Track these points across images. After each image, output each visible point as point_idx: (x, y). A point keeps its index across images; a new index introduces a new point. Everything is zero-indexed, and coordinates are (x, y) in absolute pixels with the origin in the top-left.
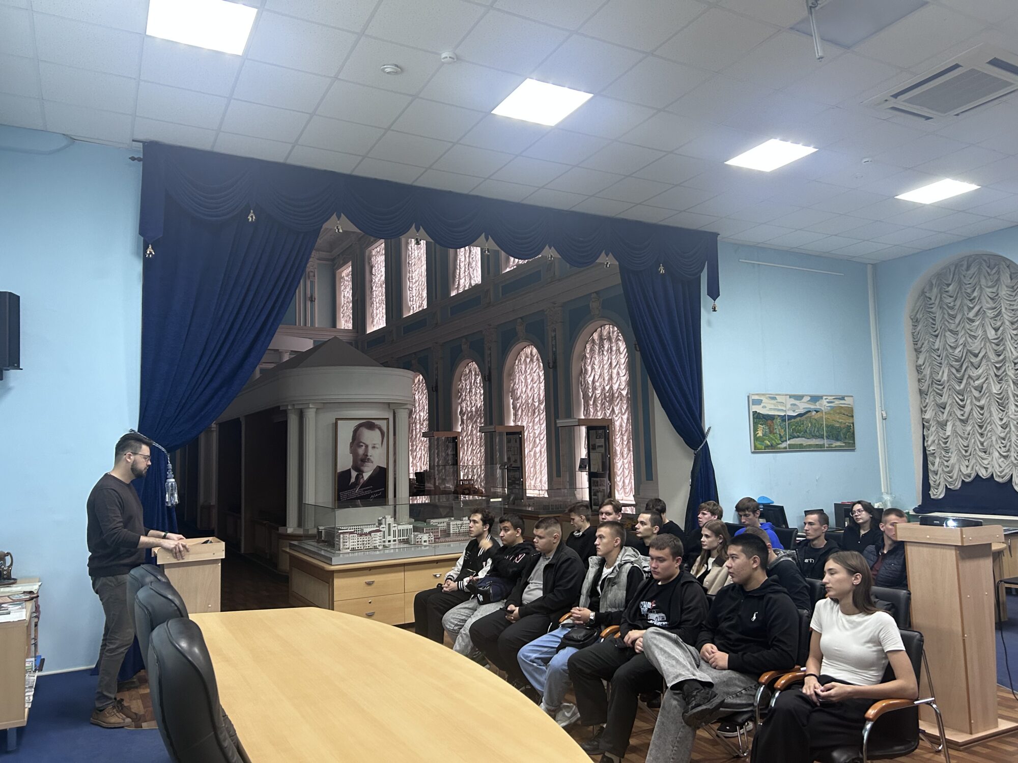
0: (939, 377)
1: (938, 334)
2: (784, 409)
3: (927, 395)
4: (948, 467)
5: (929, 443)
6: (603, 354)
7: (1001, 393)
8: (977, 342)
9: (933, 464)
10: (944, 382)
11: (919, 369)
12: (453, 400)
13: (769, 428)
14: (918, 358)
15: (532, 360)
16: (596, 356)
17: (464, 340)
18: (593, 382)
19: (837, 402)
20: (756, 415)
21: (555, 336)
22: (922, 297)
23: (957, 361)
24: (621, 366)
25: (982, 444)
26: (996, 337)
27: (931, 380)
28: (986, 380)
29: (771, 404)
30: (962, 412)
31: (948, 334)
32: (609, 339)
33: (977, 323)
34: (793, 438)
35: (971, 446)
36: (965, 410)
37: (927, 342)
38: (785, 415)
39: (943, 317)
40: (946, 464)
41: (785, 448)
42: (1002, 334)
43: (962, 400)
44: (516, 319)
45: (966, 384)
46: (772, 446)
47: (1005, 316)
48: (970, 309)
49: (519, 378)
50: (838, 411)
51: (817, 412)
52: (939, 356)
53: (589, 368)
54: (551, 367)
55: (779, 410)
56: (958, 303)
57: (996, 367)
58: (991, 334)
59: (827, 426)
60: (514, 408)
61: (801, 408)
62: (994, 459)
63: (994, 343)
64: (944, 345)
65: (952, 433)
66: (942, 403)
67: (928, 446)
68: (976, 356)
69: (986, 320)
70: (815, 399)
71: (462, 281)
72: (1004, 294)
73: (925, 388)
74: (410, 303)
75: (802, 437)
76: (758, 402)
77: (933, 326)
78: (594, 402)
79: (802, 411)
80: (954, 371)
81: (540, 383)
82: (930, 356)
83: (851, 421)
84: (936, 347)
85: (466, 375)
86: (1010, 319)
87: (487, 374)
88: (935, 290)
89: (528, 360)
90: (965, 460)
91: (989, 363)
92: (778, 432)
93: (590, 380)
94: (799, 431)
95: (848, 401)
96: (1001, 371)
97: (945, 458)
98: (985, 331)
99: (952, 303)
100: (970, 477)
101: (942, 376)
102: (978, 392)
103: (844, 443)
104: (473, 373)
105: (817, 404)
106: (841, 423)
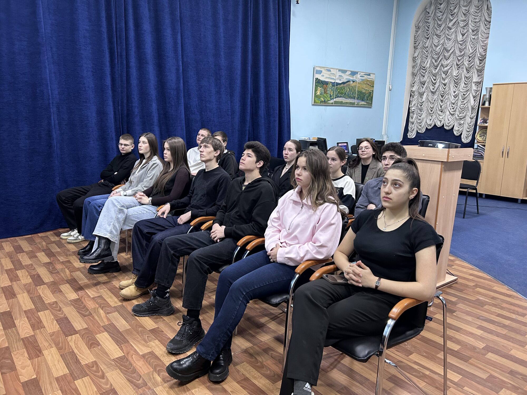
0: (425, 65)
1: (429, 37)
2: (335, 78)
3: (416, 76)
4: (420, 120)
5: (412, 105)
7: (458, 76)
8: (450, 43)
9: (412, 118)
10: (427, 68)
11: (414, 59)
13: (324, 90)
14: (415, 53)
19: (366, 77)
20: (317, 80)
22: (424, 12)
23: (436, 54)
25: (441, 107)
26: (462, 40)
27: (420, 67)
28: (451, 67)
29: (327, 74)
31: (435, 37)
33: (453, 30)
34: (338, 97)
35: (434, 108)
36: (435, 86)
37: (422, 42)
38: (335, 82)
39: (434, 26)
40: (419, 118)
41: (332, 103)
42: (466, 38)
43: (435, 80)
45: (439, 69)
46: (324, 102)
47: (470, 26)
48: (451, 20)
50: (365, 83)
52: (427, 52)
55: (331, 79)
56: (444, 16)
57: (458, 59)
58: (460, 38)
59: (358, 92)
61: (345, 78)
62: (446, 115)
63: (459, 43)
64: (431, 45)
65: (426, 100)
66: (423, 81)
67: (411, 107)
68: (448, 51)
69: (459, 28)
70: (353, 73)
72: (473, 11)
73: (415, 72)
75: (343, 97)
76: (320, 72)
77: (427, 32)
79: (345, 81)
80: (434, 61)
82: (422, 51)
83: (372, 90)
84: (427, 46)
86: (473, 28)
88: (433, 7)
90: (430, 116)
91: (455, 57)
92: (329, 93)
94: (342, 93)
95: (372, 77)
96: (460, 62)
97: (419, 115)
98: (456, 36)
99: (441, 17)
100: (431, 126)
101: (426, 65)
102: (445, 75)
103: (367, 103)
105: (354, 77)
106: (366, 90)
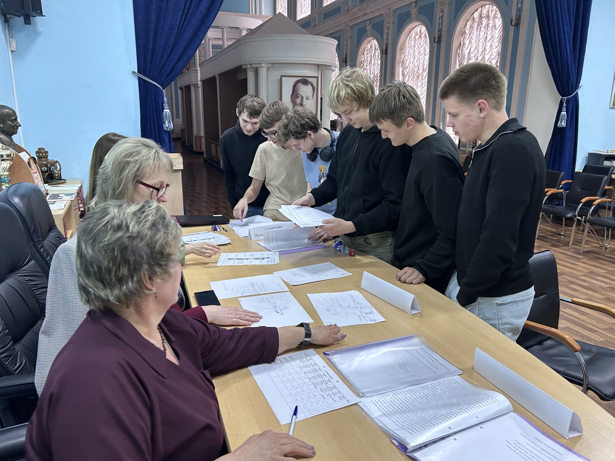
6: (480, 30)
15: (420, 37)
16: (475, 32)
17: (368, 22)
18: (469, 54)
21: (442, 16)
24: (495, 39)
32: (488, 17)
44: (412, 3)
49: (409, 52)
53: (467, 42)
54: (436, 42)
81: (425, 55)
85: (368, 50)
87: (384, 49)
89: (417, 37)
93: (466, 52)
104: (374, 48)
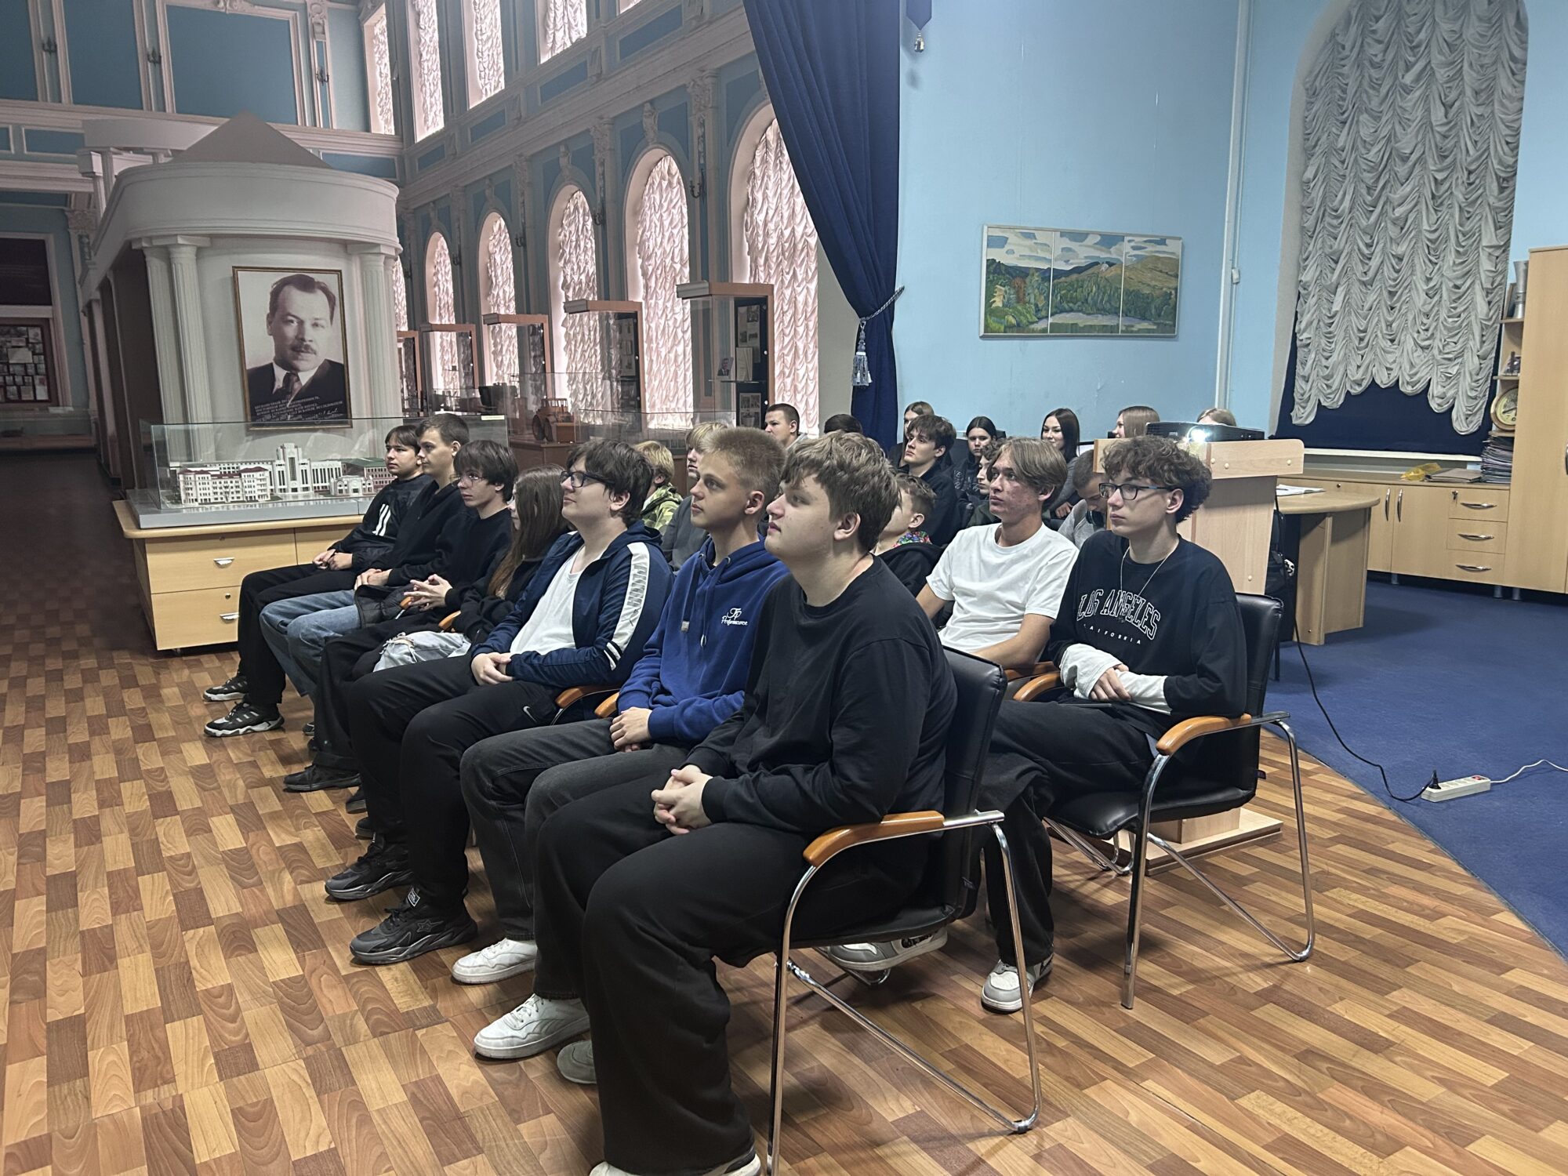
0: (1337, 203)
1: (1348, 118)
2: (1048, 256)
3: (1311, 237)
4: (1327, 368)
5: (1303, 325)
6: (781, 168)
7: (1436, 230)
8: (1411, 131)
9: (1304, 364)
10: (1343, 211)
11: (1305, 186)
12: (551, 261)
13: (1017, 293)
14: (1307, 167)
15: (670, 184)
16: (771, 173)
17: (562, 149)
18: (765, 224)
19: (1151, 248)
20: (992, 268)
21: (703, 136)
22: (1330, 45)
23: (1371, 170)
25: (1389, 325)
26: (1445, 120)
27: (1322, 209)
28: (1415, 205)
29: (1025, 246)
30: (1367, 267)
31: (1364, 117)
33: (1418, 93)
34: (1061, 312)
35: (1369, 330)
36: (1370, 263)
37: (1326, 134)
38: (1049, 269)
39: (1360, 84)
40: (1324, 362)
41: (1044, 330)
42: (1458, 113)
43: (1369, 246)
44: (642, 105)
45: (1381, 214)
46: (1019, 327)
47: (1467, 78)
48: (1408, 67)
49: (651, 218)
50: (1150, 266)
51: (1111, 265)
52: (1343, 162)
53: (759, 196)
54: (697, 191)
55: (1038, 259)
56: (1390, 56)
57: (1436, 179)
58: (1438, 114)
59: (1127, 293)
60: (644, 274)
62: (1405, 353)
63: (1439, 133)
64: (1355, 141)
65: (1344, 307)
66: (1334, 253)
67: (1300, 331)
69: (1434, 87)
70: (1109, 240)
71: (559, 35)
72: (1473, 35)
73: (1310, 224)
74: (480, 82)
75: (1078, 311)
76: (1000, 242)
77: (1342, 103)
78: (766, 259)
79: (1083, 263)
80: (1364, 191)
81: (683, 227)
82: (1329, 162)
83: (1172, 285)
84: (1340, 144)
85: (569, 216)
86: (1476, 85)
87: (600, 214)
88: (1353, 29)
89: (665, 184)
90: (1357, 355)
91: (1426, 173)
92: (1032, 301)
93: (760, 218)
94: (1074, 300)
95: (1173, 247)
96: (1443, 189)
97: (1325, 354)
98: (1428, 110)
99: (1380, 57)
100: (1360, 385)
101: (1341, 202)
102: (1398, 230)
103: (1158, 324)
104: (581, 211)
105: (1113, 249)
106: (1154, 287)
